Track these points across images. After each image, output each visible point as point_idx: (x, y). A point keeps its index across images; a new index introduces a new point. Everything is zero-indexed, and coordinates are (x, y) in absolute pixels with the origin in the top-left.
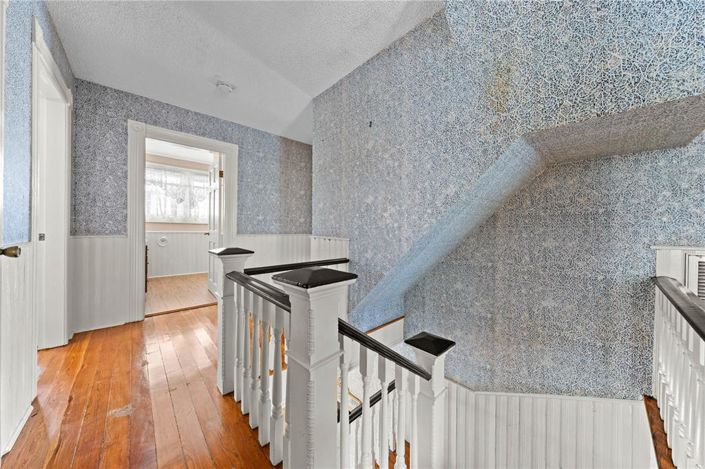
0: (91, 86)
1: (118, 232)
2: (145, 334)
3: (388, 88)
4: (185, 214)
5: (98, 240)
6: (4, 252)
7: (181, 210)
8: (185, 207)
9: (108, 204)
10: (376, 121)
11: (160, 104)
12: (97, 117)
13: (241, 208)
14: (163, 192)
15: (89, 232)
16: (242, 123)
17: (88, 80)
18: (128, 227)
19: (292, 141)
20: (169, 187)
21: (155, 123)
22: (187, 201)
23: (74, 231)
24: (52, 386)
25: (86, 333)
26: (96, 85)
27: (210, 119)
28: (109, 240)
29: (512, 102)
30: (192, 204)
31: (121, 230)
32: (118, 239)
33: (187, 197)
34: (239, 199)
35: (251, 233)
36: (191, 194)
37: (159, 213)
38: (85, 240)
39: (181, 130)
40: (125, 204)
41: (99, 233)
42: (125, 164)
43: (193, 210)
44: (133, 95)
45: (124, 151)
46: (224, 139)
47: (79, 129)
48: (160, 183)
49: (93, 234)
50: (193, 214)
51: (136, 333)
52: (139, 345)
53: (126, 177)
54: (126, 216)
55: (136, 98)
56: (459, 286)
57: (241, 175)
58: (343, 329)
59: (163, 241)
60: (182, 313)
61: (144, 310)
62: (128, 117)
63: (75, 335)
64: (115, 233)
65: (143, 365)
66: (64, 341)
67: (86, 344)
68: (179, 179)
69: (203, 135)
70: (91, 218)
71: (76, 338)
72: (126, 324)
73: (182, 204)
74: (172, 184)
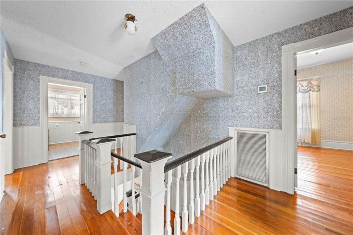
0: (22, 61)
1: (36, 125)
2: (49, 167)
3: (147, 70)
4: (68, 112)
5: (26, 128)
6: (1, 136)
7: (66, 111)
8: (68, 109)
9: (30, 112)
10: (144, 82)
11: (54, 68)
12: (25, 75)
13: (94, 112)
14: (56, 102)
15: (21, 125)
16: (94, 74)
17: (21, 59)
18: (40, 122)
19: (119, 81)
20: (60, 100)
21: (53, 76)
22: (69, 107)
23: (14, 125)
24: (10, 187)
25: (21, 169)
26: (24, 61)
27: (79, 73)
28: (31, 128)
29: (176, 84)
30: (72, 108)
31: (37, 123)
32: (36, 128)
33: (69, 104)
34: (93, 108)
35: (100, 122)
36: (71, 103)
37: (55, 112)
38: (20, 129)
39: (65, 78)
40: (39, 112)
41: (26, 125)
42: (39, 95)
43: (72, 111)
44: (42, 65)
45: (38, 89)
46: (86, 82)
47: (16, 81)
48: (55, 98)
49: (23, 126)
50: (72, 113)
51: (44, 167)
52: (47, 171)
53: (39, 100)
54: (39, 117)
55: (44, 66)
56: (181, 142)
57: (94, 97)
58: (113, 155)
59: (57, 126)
60: (66, 159)
61: (48, 158)
62: (39, 74)
63: (15, 170)
64: (34, 125)
65: (49, 178)
66: (11, 172)
67: (21, 173)
68: (65, 96)
69: (76, 80)
70: (23, 118)
71: (16, 171)
72: (40, 164)
73: (66, 108)
74: (61, 99)
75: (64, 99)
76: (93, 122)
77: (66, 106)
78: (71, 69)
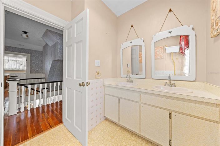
4: (23, 68)
14: (16, 63)
34: (31, 66)
37: (15, 68)
57: (31, 61)
68: (21, 59)
73: (22, 66)
74: (19, 61)
75: (20, 61)
76: (31, 73)
77: (22, 65)
78: (17, 47)
